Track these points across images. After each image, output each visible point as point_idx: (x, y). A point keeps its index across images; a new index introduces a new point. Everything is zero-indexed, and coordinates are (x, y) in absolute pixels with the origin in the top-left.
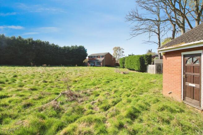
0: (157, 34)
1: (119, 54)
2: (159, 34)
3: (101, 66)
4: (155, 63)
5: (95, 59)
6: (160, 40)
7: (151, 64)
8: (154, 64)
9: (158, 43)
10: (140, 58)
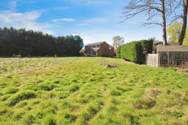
0: (161, 11)
1: (119, 43)
2: (163, 12)
3: (96, 56)
4: (157, 51)
5: (90, 49)
6: (164, 19)
7: (151, 53)
8: (156, 53)
9: (163, 25)
10: (137, 45)
